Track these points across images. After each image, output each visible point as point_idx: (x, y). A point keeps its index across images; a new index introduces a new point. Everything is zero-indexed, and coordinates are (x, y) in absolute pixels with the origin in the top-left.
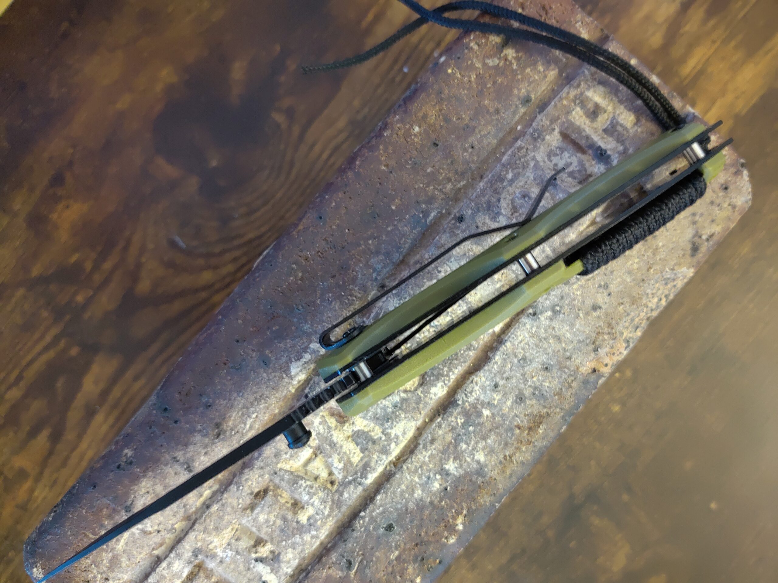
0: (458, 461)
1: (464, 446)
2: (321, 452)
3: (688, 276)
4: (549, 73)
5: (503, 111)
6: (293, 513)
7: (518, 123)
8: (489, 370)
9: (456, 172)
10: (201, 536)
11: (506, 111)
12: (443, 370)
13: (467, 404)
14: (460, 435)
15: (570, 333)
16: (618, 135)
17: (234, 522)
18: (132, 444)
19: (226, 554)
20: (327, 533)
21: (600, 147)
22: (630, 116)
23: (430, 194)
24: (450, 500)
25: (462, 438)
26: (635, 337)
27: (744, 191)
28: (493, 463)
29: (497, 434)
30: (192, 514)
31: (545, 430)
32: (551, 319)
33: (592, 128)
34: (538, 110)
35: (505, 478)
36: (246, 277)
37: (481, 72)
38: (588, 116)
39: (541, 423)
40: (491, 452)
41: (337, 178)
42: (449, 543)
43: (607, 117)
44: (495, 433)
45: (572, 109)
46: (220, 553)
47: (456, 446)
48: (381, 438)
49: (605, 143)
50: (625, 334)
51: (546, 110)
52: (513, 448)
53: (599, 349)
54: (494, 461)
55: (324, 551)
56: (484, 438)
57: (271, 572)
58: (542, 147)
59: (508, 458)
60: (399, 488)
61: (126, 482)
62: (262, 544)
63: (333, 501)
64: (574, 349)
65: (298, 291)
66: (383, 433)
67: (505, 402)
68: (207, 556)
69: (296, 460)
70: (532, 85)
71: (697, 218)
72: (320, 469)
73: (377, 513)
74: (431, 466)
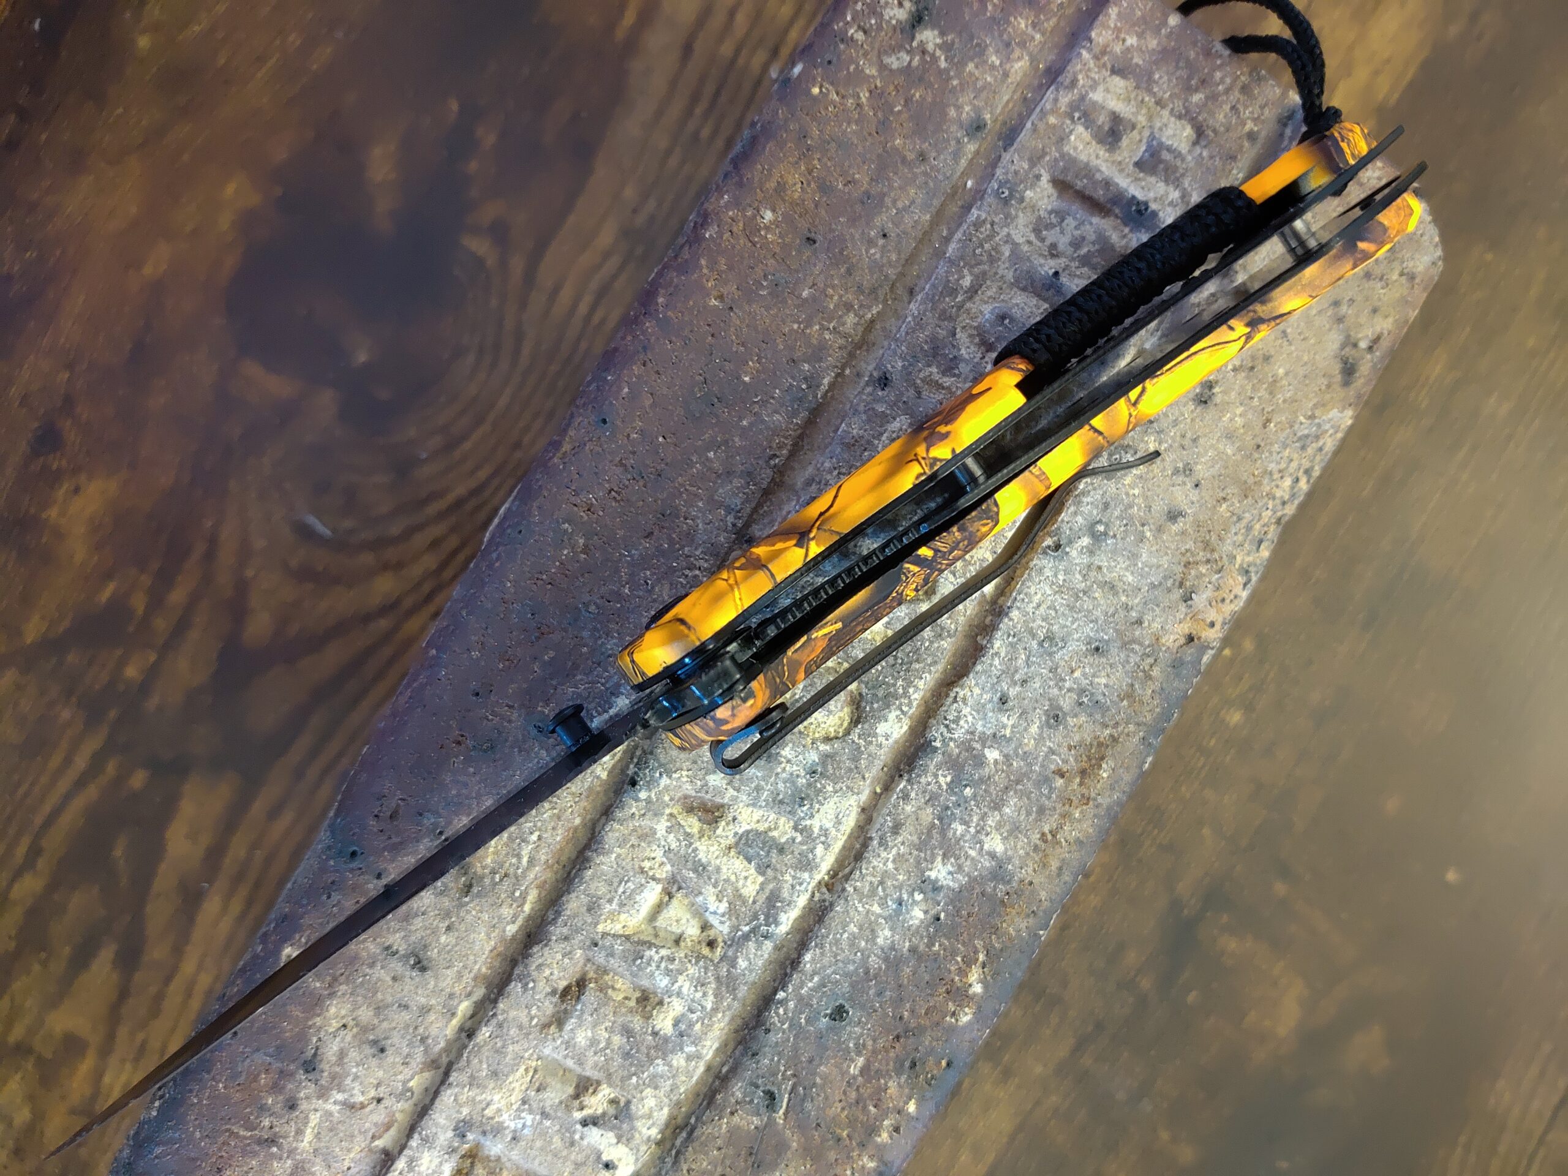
0: (952, 860)
2: (680, 888)
3: (1343, 426)
4: (1012, 67)
5: (933, 154)
6: (643, 1017)
7: (965, 174)
8: (984, 672)
9: (860, 289)
10: (466, 1094)
11: (939, 154)
12: (894, 685)
13: (952, 744)
14: (947, 808)
15: (1132, 573)
16: (1166, 170)
17: (526, 1055)
18: (297, 936)
19: (522, 1121)
20: (716, 1045)
21: (1134, 197)
22: (1184, 129)
23: (815, 342)
24: (948, 939)
25: (952, 814)
26: (1258, 562)
27: (1427, 244)
28: (1021, 852)
29: (1021, 795)
30: (440, 1055)
31: (1113, 770)
32: (1091, 553)
33: (1113, 162)
34: (1001, 143)
35: (1049, 877)
36: (472, 565)
37: (879, 84)
38: (1101, 141)
39: (1102, 758)
40: (1014, 831)
41: (623, 338)
42: (960, 1023)
43: (1138, 138)
44: (1015, 793)
45: (1067, 131)
46: (510, 1122)
47: (943, 832)
48: (794, 840)
49: (1143, 188)
50: (1239, 559)
51: (1019, 139)
52: (1056, 816)
53: (1193, 596)
54: (1022, 848)
55: (717, 1083)
56: (997, 806)
57: (618, 1143)
58: (1021, 215)
59: (1049, 837)
60: (845, 931)
61: (297, 1012)
62: (591, 1091)
63: (718, 979)
64: (1145, 603)
65: (582, 575)
66: (795, 828)
67: (1026, 730)
68: (484, 1133)
69: (633, 912)
70: (984, 95)
71: (1344, 309)
72: (684, 921)
73: (811, 989)
74: (901, 877)
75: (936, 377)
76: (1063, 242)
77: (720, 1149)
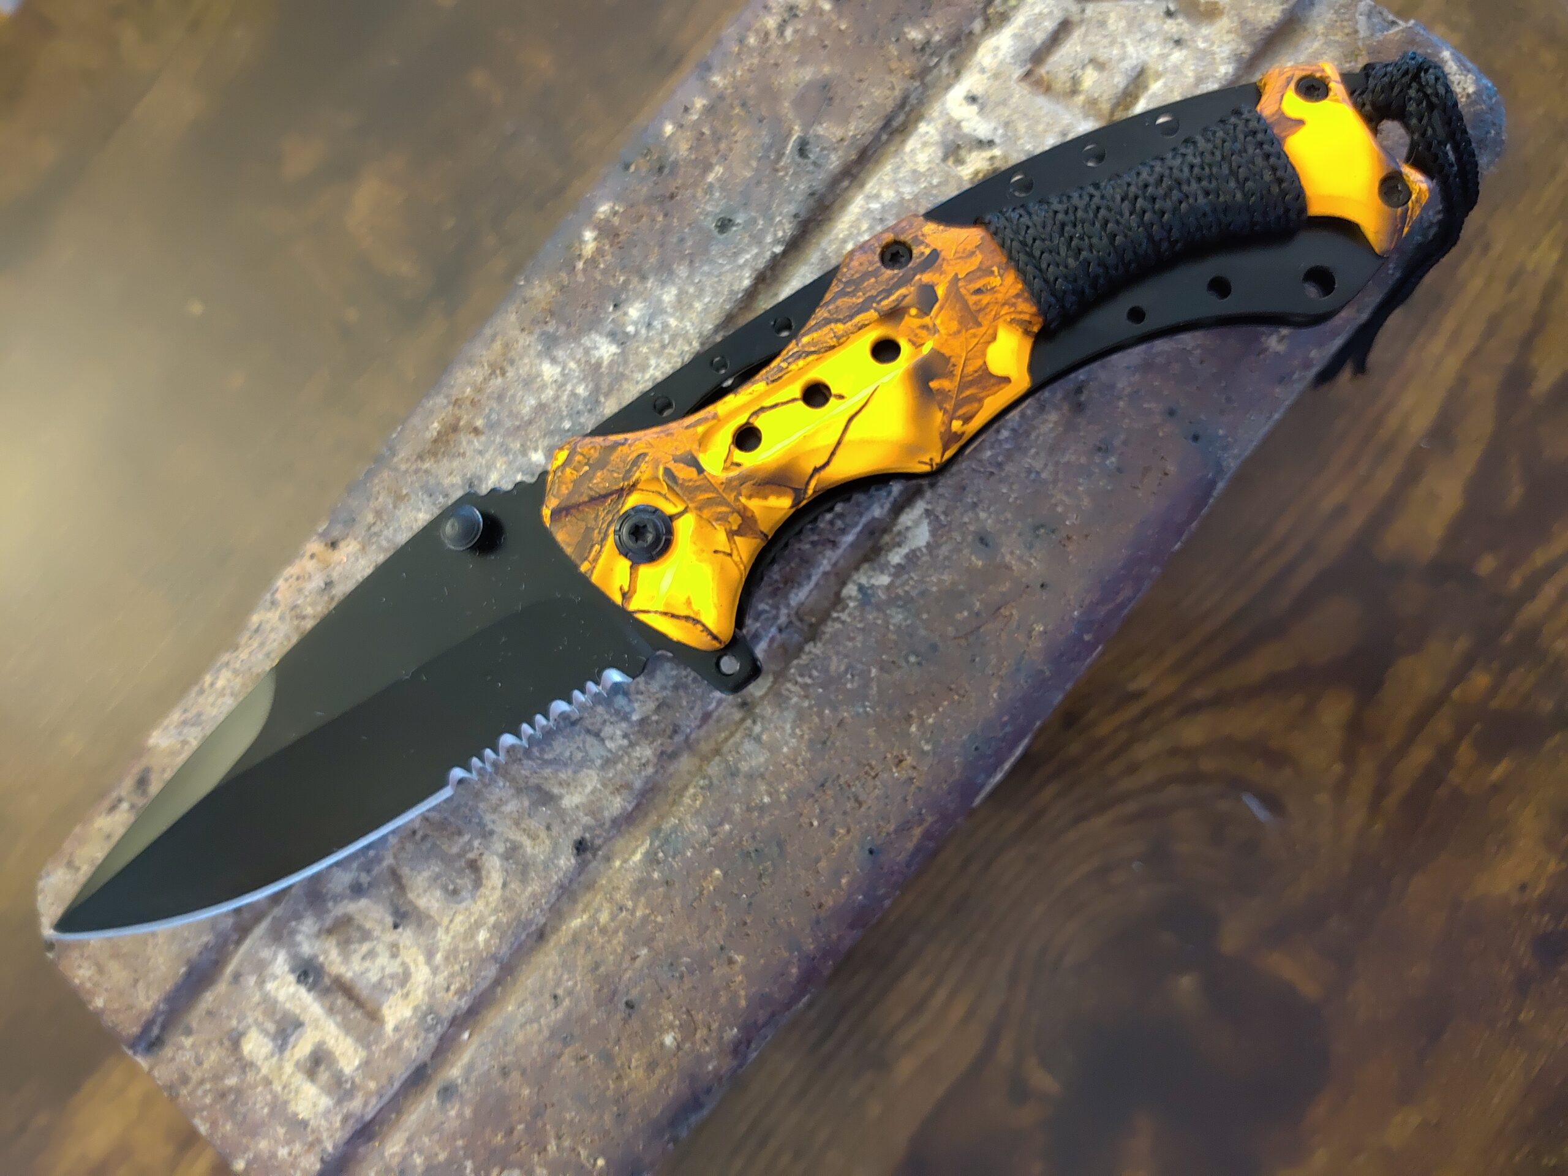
0: (593, 361)
1: (581, 390)
3: (161, 730)
4: (402, 1148)
5: (495, 1072)
11: (489, 1070)
14: (590, 411)
16: (274, 1013)
18: (1267, 361)
20: (851, 207)
21: (309, 990)
22: (250, 1052)
23: (643, 900)
24: (609, 286)
25: (585, 405)
26: (262, 611)
28: (526, 360)
29: (517, 415)
31: (427, 428)
33: (323, 1031)
34: (430, 1072)
35: (505, 334)
36: (1038, 723)
37: (536, 1156)
38: (330, 1055)
39: (435, 441)
40: (530, 382)
42: (611, 204)
43: (296, 1050)
44: (522, 418)
45: (360, 1071)
47: (596, 391)
49: (299, 999)
50: (278, 616)
51: (409, 1071)
52: (489, 391)
53: (323, 586)
54: (526, 364)
55: (854, 171)
56: (542, 407)
57: (960, 122)
58: (419, 994)
59: (498, 372)
60: (707, 304)
62: (981, 176)
65: (916, 693)
67: (502, 478)
70: (434, 1124)
73: (748, 252)
74: (645, 350)
75: (527, 843)
76: (383, 959)
77: (860, 107)
